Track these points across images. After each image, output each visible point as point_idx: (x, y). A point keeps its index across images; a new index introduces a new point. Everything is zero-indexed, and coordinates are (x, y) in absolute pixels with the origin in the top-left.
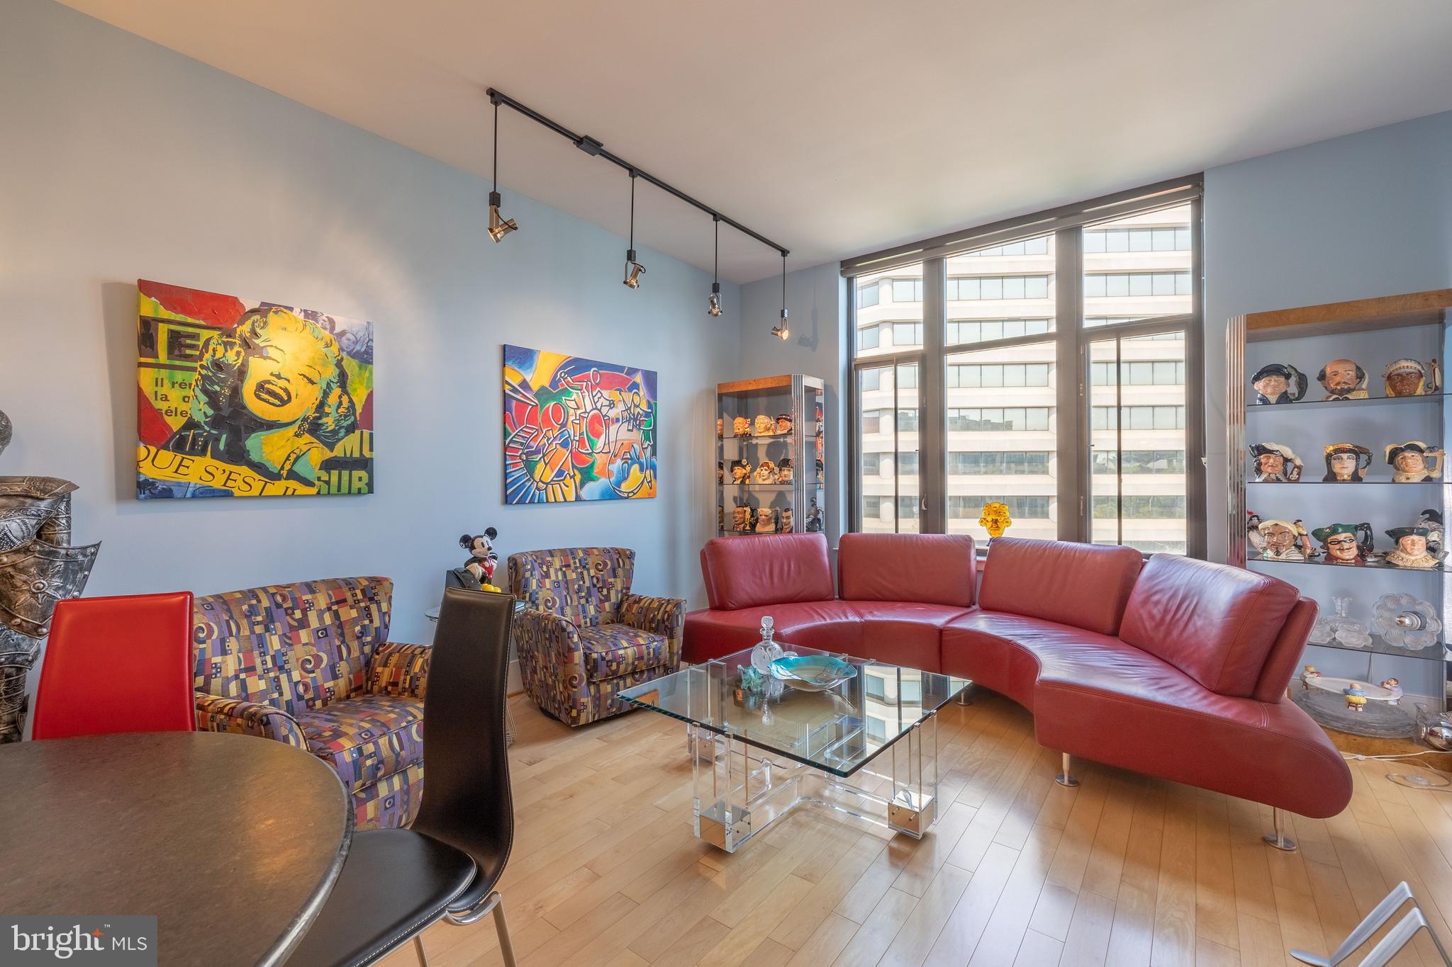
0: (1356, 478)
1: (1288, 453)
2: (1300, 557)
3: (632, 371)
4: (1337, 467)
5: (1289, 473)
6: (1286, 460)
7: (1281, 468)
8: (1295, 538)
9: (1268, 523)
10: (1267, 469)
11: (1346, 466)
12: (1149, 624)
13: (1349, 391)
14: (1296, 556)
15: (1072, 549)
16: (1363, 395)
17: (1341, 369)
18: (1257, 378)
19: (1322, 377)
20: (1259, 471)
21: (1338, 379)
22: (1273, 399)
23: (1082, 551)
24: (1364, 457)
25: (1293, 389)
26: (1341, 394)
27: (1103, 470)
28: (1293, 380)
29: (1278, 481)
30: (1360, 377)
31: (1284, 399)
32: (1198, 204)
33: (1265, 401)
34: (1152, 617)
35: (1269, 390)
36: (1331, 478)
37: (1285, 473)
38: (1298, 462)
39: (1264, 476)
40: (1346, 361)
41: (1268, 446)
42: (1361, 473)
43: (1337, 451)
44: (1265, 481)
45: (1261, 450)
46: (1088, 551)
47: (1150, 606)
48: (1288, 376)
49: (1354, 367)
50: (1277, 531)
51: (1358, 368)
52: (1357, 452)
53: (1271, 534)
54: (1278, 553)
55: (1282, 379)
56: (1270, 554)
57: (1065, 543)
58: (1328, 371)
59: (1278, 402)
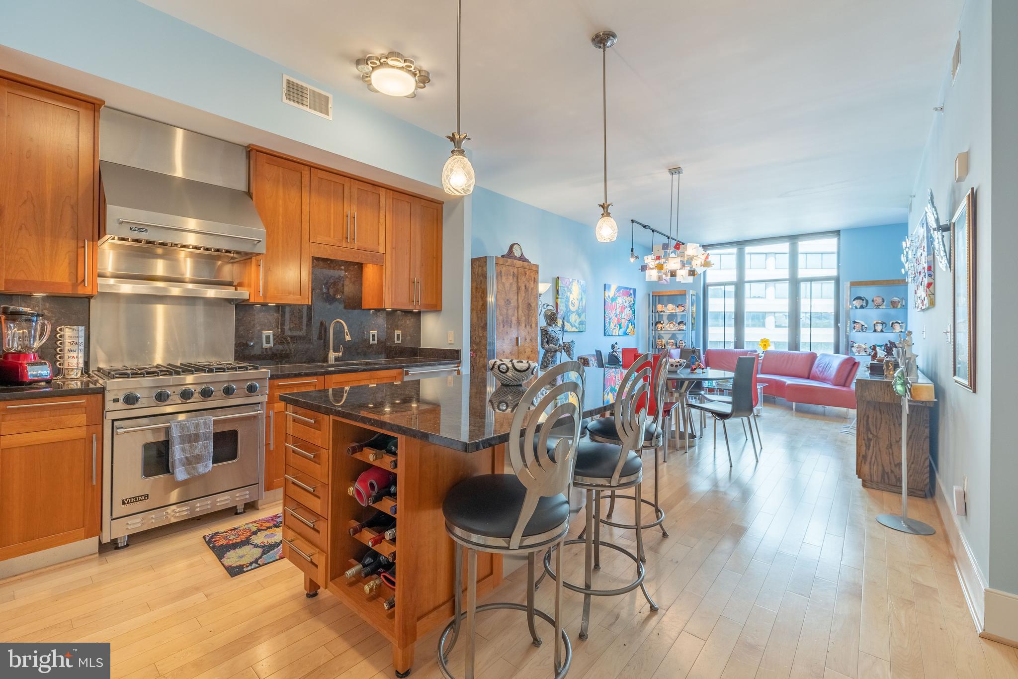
0: (882, 331)
1: (863, 323)
2: (866, 354)
3: (631, 289)
4: (876, 328)
5: (863, 329)
6: (863, 325)
7: (861, 328)
8: (865, 349)
9: (857, 344)
10: (856, 328)
11: (879, 327)
12: (818, 373)
13: (880, 305)
14: (864, 354)
15: (794, 353)
16: (884, 307)
17: (877, 299)
18: (854, 300)
19: (873, 301)
20: (854, 328)
21: (877, 302)
22: (858, 307)
23: (798, 354)
24: (884, 325)
25: (864, 304)
26: (878, 306)
27: (804, 326)
28: (864, 301)
29: (860, 331)
30: (883, 301)
31: (862, 307)
32: (839, 239)
33: (856, 308)
34: (819, 371)
35: (857, 304)
36: (875, 331)
37: (862, 330)
38: (866, 326)
39: (856, 330)
40: (879, 297)
41: (857, 321)
42: (883, 330)
43: (876, 323)
44: (856, 332)
45: (855, 322)
46: (799, 354)
47: (819, 368)
48: (863, 300)
49: (881, 298)
50: (859, 347)
51: (883, 299)
52: (882, 323)
53: (857, 348)
54: (859, 353)
55: (861, 301)
56: (857, 354)
57: (791, 351)
58: (874, 299)
59: (860, 308)
